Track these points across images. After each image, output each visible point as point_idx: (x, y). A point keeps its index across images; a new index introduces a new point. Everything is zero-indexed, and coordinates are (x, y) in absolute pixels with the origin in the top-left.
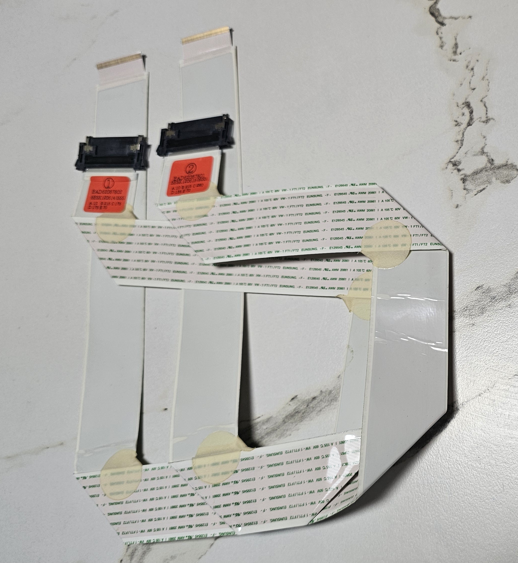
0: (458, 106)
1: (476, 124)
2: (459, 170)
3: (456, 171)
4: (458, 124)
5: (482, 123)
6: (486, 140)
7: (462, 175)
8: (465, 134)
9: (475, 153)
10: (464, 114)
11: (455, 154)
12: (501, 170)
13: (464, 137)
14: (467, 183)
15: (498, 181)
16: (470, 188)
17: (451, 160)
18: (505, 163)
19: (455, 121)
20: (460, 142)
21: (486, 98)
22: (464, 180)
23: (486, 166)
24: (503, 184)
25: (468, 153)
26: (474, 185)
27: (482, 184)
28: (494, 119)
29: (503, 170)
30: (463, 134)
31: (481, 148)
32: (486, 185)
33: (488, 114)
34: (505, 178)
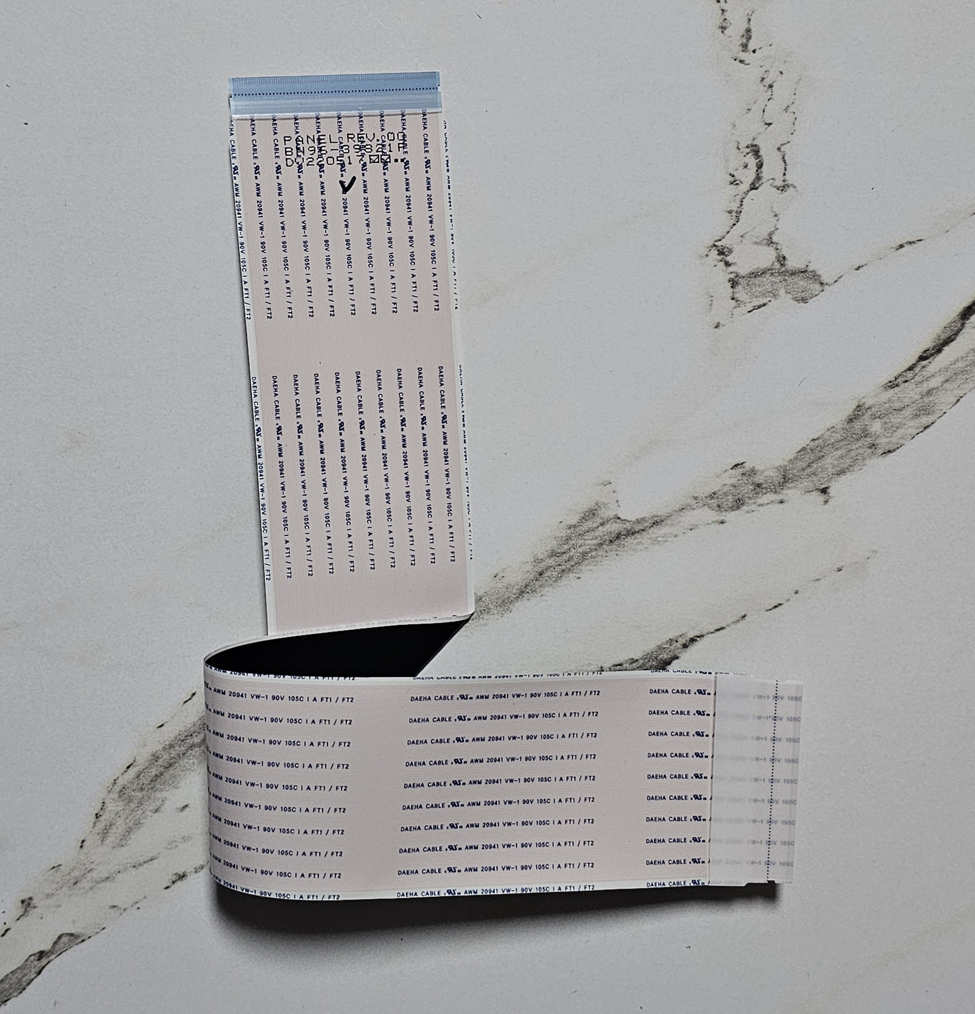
0: (739, 149)
1: (765, 188)
2: (727, 264)
3: (722, 263)
4: (734, 183)
5: (775, 189)
6: (778, 220)
7: (732, 273)
8: (744, 201)
9: (758, 241)
10: (746, 166)
11: (725, 234)
12: (796, 279)
13: (743, 207)
14: (739, 288)
15: (789, 295)
16: (741, 299)
17: (716, 244)
18: (804, 267)
19: (731, 174)
20: (734, 214)
21: (787, 145)
22: (734, 283)
23: (773, 265)
24: (796, 303)
25: (746, 236)
26: (750, 294)
27: (762, 296)
28: (795, 187)
29: (799, 279)
30: (742, 202)
31: (768, 233)
32: (769, 299)
33: (787, 175)
34: (800, 294)
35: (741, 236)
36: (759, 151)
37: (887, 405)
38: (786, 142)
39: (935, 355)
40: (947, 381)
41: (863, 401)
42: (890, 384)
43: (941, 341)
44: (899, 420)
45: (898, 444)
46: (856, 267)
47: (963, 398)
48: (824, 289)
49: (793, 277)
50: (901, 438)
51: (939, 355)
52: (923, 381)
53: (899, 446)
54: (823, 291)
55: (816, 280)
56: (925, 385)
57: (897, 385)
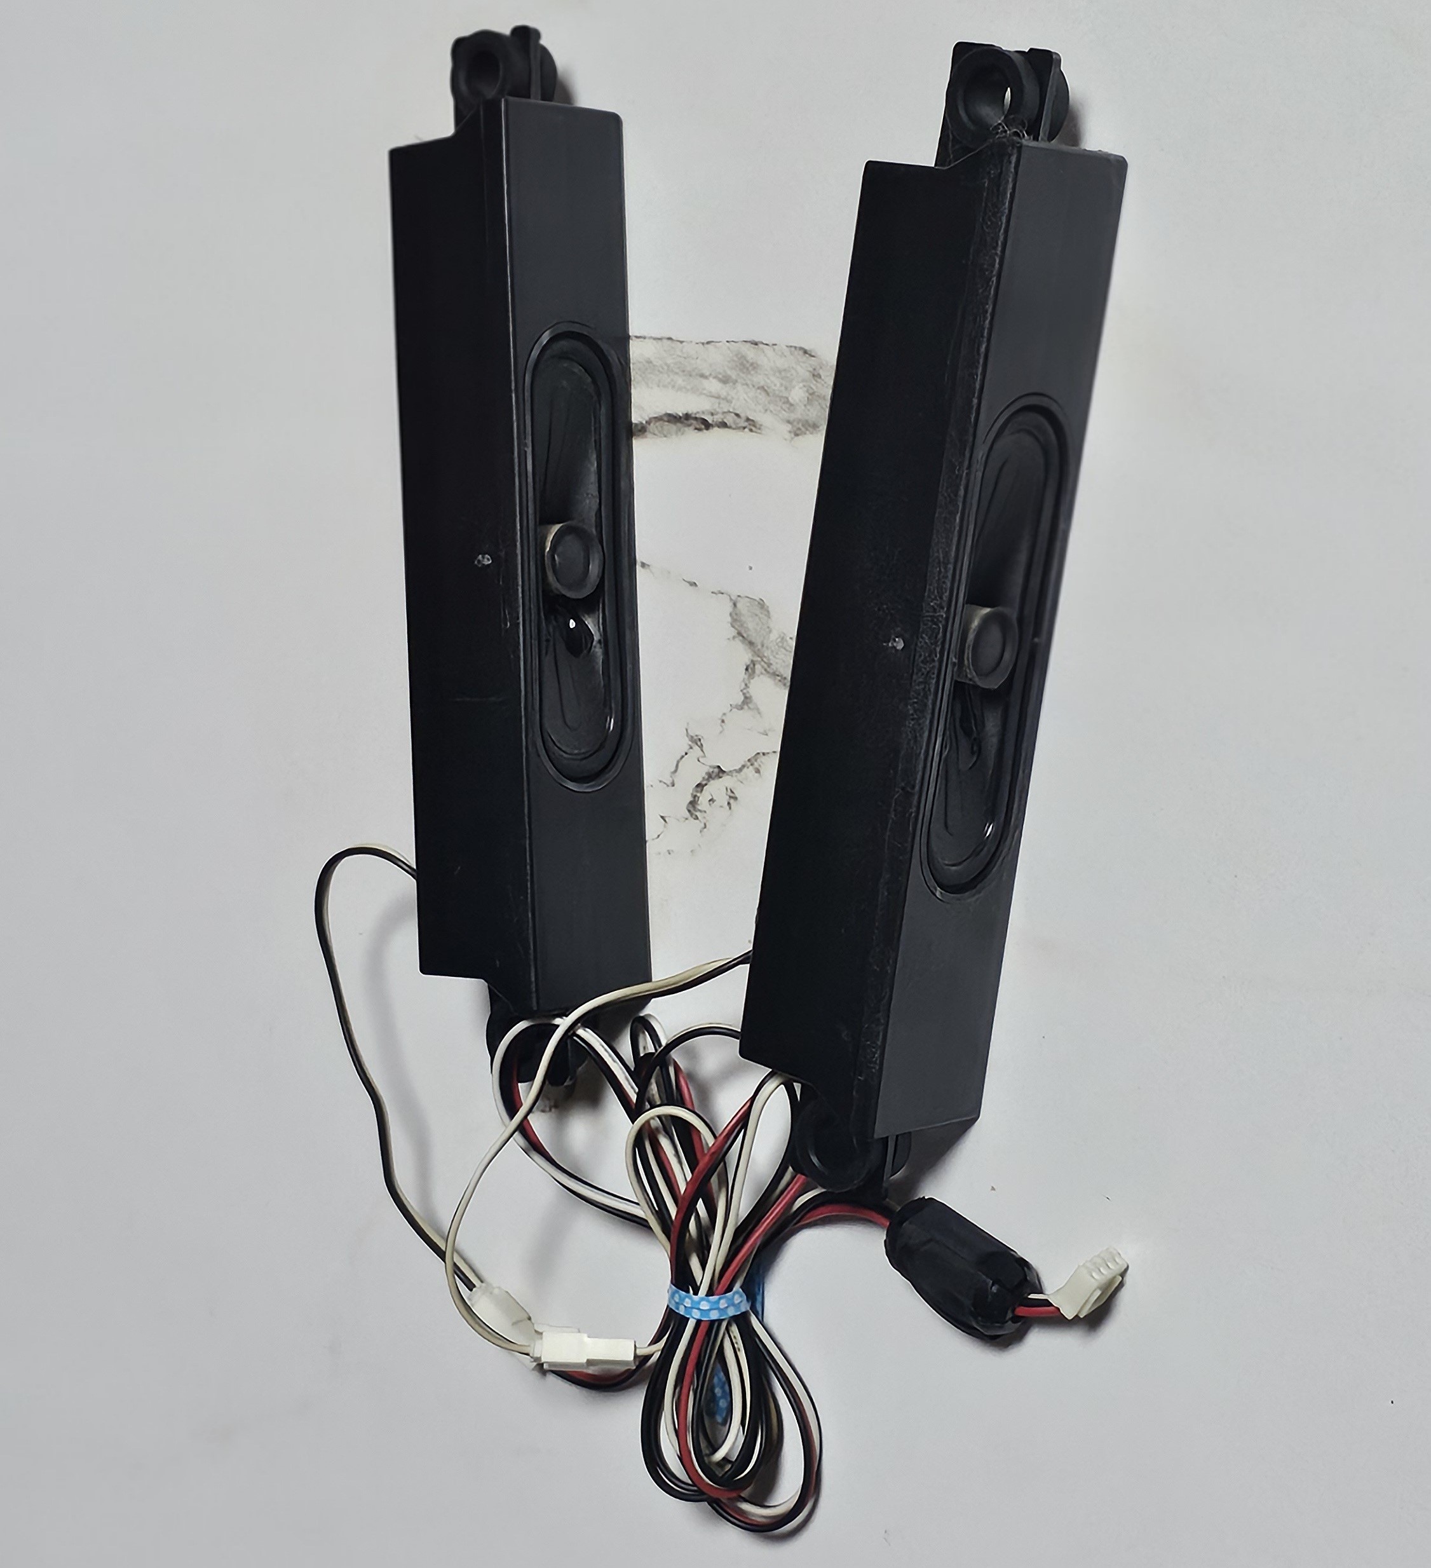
35: (767, 735)
36: (691, 803)
37: (772, 407)
38: (662, 784)
39: (693, 416)
40: (702, 376)
41: (788, 436)
42: (754, 429)
43: (679, 425)
44: (773, 378)
45: (792, 354)
46: (693, 588)
47: (703, 341)
48: (736, 597)
49: (753, 640)
50: (785, 356)
51: (690, 412)
52: (723, 399)
53: (793, 349)
54: (739, 596)
55: (736, 614)
56: (723, 394)
57: (748, 419)
